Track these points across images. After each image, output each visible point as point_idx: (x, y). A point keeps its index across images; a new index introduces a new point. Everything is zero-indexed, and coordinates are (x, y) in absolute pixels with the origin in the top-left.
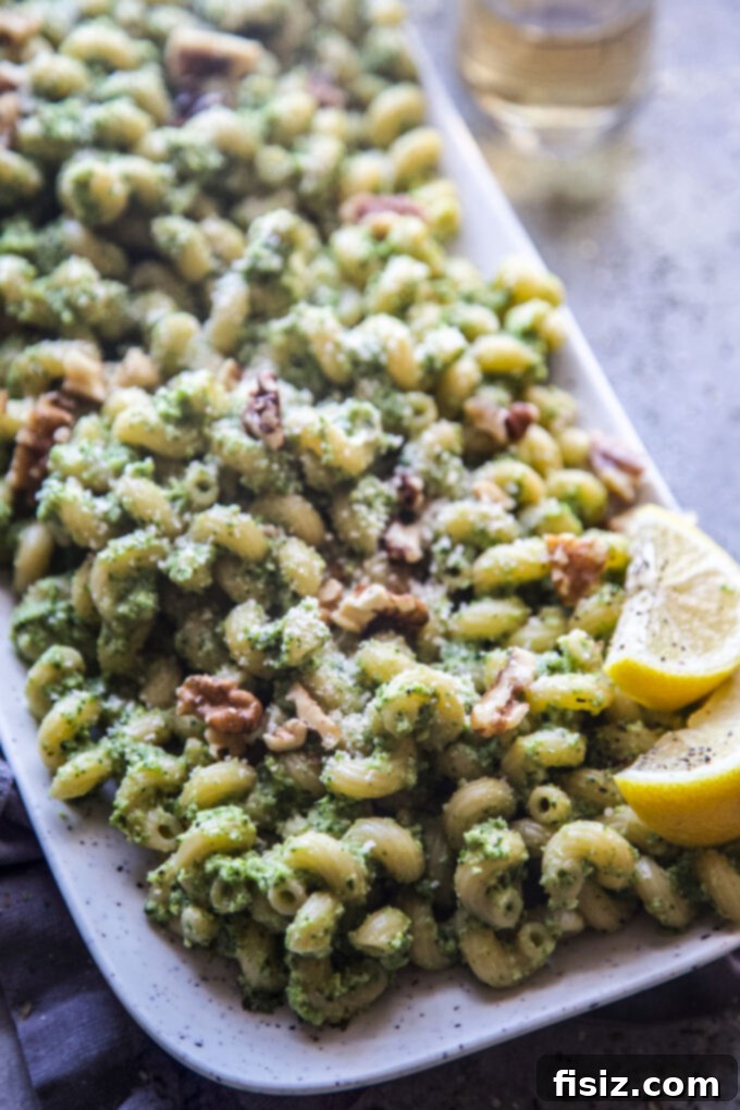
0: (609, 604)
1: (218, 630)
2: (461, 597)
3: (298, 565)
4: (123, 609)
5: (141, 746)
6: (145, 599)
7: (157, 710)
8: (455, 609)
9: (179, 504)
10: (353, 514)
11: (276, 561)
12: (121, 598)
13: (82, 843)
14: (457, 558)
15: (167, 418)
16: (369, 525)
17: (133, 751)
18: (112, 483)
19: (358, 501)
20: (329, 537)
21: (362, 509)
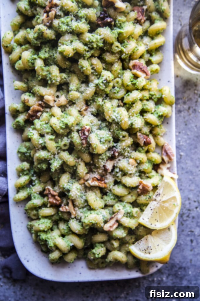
0: (147, 201)
1: (59, 176)
2: (116, 183)
3: (80, 172)
4: (39, 166)
5: (35, 194)
6: (44, 166)
7: (42, 184)
8: (114, 185)
9: (58, 148)
10: (98, 161)
11: (77, 168)
12: (39, 163)
13: (19, 206)
14: (119, 175)
15: (61, 128)
16: (101, 164)
17: (33, 195)
18: (46, 135)
19: (100, 159)
20: (92, 162)
21: (100, 161)
